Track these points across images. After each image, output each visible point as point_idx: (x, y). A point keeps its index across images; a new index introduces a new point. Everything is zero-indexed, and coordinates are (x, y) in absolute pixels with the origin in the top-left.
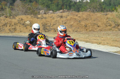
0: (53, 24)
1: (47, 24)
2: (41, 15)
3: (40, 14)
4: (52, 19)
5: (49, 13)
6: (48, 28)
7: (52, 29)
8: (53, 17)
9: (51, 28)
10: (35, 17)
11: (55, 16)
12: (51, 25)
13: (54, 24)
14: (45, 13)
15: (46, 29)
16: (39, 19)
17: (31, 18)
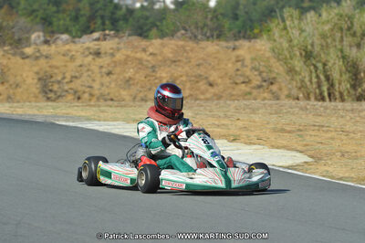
0: (72, 77)
1: (52, 77)
2: (33, 47)
3: (29, 46)
4: (67, 61)
5: (59, 42)
6: (55, 87)
7: (67, 91)
8: (70, 54)
9: (66, 87)
10: (14, 54)
11: (77, 52)
12: (64, 78)
13: (76, 77)
14: (46, 42)
15: (51, 91)
16: (27, 61)
17: (3, 55)
